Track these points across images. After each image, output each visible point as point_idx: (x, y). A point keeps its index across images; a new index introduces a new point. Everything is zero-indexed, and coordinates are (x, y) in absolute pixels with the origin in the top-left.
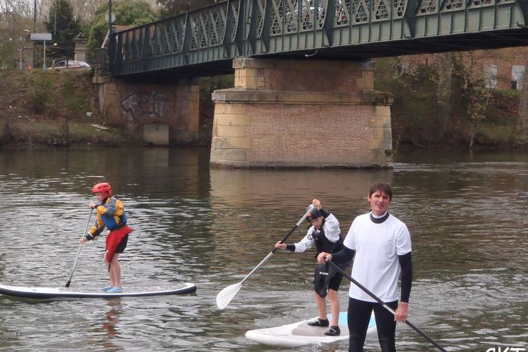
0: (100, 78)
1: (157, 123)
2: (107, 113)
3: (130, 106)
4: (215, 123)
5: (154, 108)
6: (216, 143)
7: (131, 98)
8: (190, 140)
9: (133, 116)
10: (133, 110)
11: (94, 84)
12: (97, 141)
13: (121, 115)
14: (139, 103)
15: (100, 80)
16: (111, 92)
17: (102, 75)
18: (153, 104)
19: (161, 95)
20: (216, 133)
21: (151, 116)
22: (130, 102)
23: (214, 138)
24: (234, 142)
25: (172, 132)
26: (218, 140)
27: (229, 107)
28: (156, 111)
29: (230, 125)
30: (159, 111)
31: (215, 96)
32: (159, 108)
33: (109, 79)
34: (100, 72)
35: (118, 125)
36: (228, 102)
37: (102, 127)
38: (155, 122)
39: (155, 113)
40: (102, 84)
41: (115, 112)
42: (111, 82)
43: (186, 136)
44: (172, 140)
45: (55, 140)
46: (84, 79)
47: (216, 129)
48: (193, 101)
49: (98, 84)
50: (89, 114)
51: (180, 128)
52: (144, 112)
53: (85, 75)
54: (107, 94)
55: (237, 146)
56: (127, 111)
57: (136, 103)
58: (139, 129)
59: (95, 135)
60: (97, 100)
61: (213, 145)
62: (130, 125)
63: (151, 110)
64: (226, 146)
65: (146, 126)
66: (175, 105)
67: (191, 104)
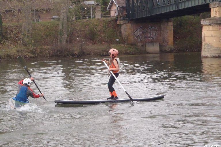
0: (122, 21)
1: (153, 42)
2: (127, 38)
3: (139, 34)
4: (203, 36)
5: (150, 35)
6: (205, 46)
7: (139, 30)
8: (169, 50)
9: (140, 39)
10: (140, 36)
11: (118, 25)
12: (124, 52)
13: (135, 39)
14: (143, 33)
15: (122, 22)
16: (129, 28)
17: (123, 20)
18: (150, 33)
19: (153, 28)
20: (204, 40)
21: (149, 39)
22: (139, 32)
23: (203, 43)
24: (214, 45)
25: (161, 46)
26: (205, 44)
27: (211, 27)
28: (152, 36)
29: (212, 36)
30: (153, 36)
31: (202, 22)
32: (153, 35)
33: (127, 21)
34: (122, 18)
35: (134, 44)
36: (210, 25)
37: (126, 46)
38: (151, 42)
39: (151, 37)
40: (124, 24)
41: (132, 38)
42: (128, 22)
43: (167, 48)
44: (161, 50)
45: (104, 53)
46: (112, 22)
47: (204, 39)
48: (169, 30)
49: (120, 25)
50: (117, 40)
51: (164, 44)
52: (145, 37)
53: (113, 20)
54: (127, 29)
55: (216, 47)
56: (137, 37)
57: (142, 33)
58: (144, 46)
59: (123, 50)
60: (121, 32)
61: (203, 47)
62: (139, 44)
63: (149, 36)
65: (147, 44)
66: (161, 33)
67: (169, 32)
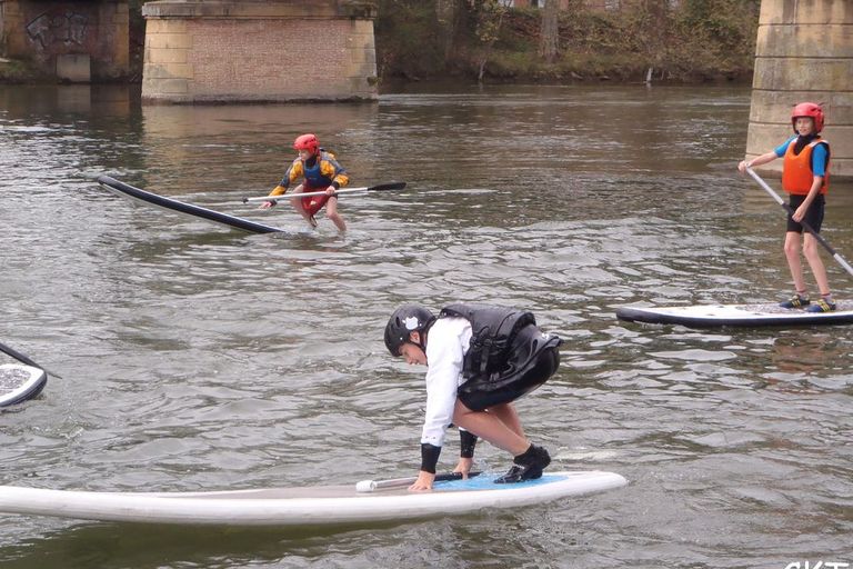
1: (74, 53)
2: (8, 41)
3: (39, 32)
4: (147, 45)
5: (70, 34)
6: (149, 72)
7: (39, 20)
8: (118, 75)
9: (42, 44)
10: (43, 37)
13: (27, 44)
14: (50, 27)
16: (12, 13)
18: (69, 29)
19: (77, 16)
20: (149, 58)
21: (67, 44)
22: (39, 27)
23: (146, 65)
24: (172, 70)
25: (94, 64)
26: (151, 67)
27: (165, 24)
28: (73, 37)
29: (167, 47)
30: (76, 37)
31: (146, 10)
32: (76, 34)
35: (23, 57)
36: (163, 17)
37: (1, 60)
38: (72, 52)
39: (73, 41)
41: (19, 39)
43: (113, 70)
44: (94, 75)
47: (149, 53)
48: (121, 24)
51: (105, 60)
52: (56, 40)
55: (176, 75)
56: (34, 38)
57: (46, 28)
58: (52, 61)
61: (145, 75)
62: (40, 57)
63: (66, 37)
64: (162, 76)
65: (60, 58)
66: (98, 30)
67: (118, 28)
